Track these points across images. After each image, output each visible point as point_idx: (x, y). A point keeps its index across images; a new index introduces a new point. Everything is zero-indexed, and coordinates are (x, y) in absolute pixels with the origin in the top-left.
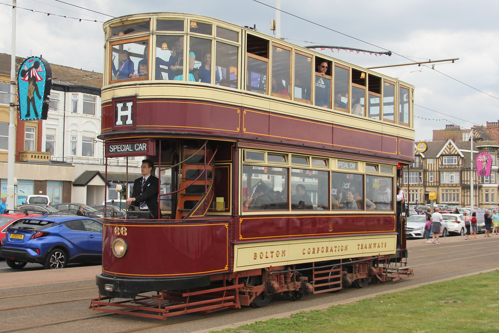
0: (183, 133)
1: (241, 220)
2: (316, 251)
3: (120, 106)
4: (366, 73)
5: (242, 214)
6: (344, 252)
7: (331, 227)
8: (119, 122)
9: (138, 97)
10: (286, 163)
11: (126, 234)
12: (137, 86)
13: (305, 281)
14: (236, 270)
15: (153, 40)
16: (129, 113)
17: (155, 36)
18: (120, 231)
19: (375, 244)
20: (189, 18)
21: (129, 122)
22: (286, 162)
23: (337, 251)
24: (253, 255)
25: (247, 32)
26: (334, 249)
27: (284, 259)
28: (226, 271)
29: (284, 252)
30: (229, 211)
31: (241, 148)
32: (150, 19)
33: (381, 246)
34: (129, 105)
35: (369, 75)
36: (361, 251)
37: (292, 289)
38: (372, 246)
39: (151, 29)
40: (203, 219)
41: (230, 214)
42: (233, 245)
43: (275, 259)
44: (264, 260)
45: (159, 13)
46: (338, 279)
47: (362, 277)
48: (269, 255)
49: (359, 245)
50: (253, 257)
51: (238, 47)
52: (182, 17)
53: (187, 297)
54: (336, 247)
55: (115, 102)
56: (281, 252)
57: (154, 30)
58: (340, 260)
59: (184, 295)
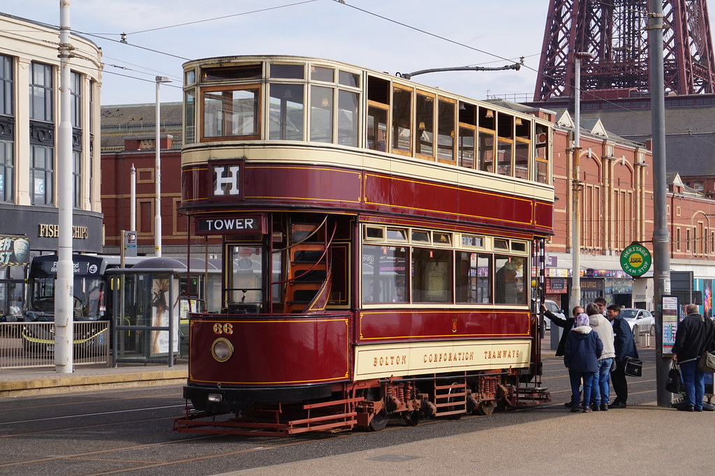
0: (305, 206)
1: (362, 315)
2: (438, 359)
3: (219, 171)
4: (494, 112)
5: (363, 308)
6: (469, 362)
7: (455, 326)
8: (219, 191)
9: (246, 161)
10: (406, 241)
11: (232, 332)
12: (246, 147)
13: (425, 398)
14: (356, 378)
15: (266, 89)
16: (233, 180)
17: (268, 85)
18: (222, 329)
19: (505, 352)
20: (309, 62)
21: (234, 191)
22: (405, 239)
23: (461, 359)
24: (374, 360)
25: (368, 74)
26: (458, 357)
27: (404, 367)
28: (346, 379)
29: (404, 358)
30: (346, 303)
31: (362, 223)
32: (262, 62)
33: (512, 356)
34: (234, 170)
35: (499, 113)
36: (488, 361)
37: (412, 409)
38: (502, 354)
39: (264, 76)
40: (323, 313)
41: (349, 307)
42: (353, 347)
43: (395, 367)
44: (384, 368)
45: (273, 56)
46: (461, 399)
47: (489, 399)
48: (389, 361)
49: (486, 353)
50: (373, 363)
51: (359, 94)
52: (302, 61)
53: (308, 409)
54: (460, 354)
55: (213, 166)
56: (401, 358)
57: (267, 78)
58: (464, 372)
59: (306, 407)
